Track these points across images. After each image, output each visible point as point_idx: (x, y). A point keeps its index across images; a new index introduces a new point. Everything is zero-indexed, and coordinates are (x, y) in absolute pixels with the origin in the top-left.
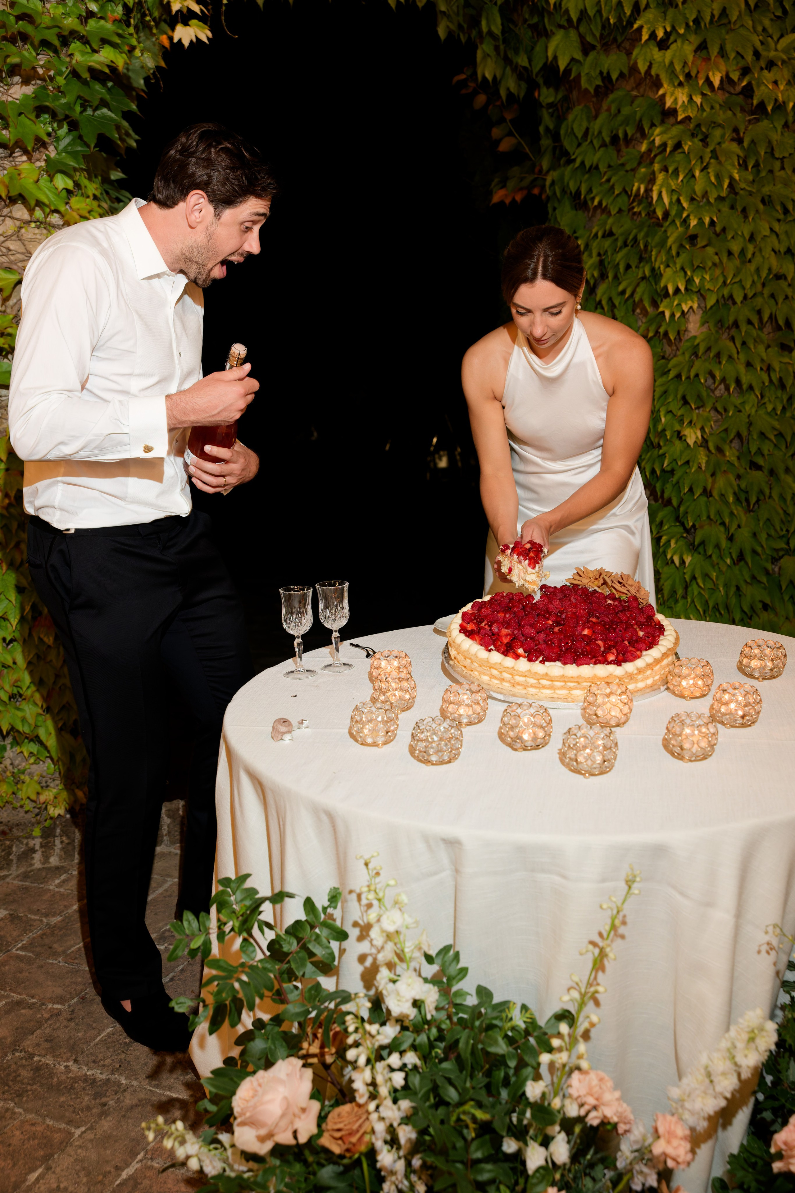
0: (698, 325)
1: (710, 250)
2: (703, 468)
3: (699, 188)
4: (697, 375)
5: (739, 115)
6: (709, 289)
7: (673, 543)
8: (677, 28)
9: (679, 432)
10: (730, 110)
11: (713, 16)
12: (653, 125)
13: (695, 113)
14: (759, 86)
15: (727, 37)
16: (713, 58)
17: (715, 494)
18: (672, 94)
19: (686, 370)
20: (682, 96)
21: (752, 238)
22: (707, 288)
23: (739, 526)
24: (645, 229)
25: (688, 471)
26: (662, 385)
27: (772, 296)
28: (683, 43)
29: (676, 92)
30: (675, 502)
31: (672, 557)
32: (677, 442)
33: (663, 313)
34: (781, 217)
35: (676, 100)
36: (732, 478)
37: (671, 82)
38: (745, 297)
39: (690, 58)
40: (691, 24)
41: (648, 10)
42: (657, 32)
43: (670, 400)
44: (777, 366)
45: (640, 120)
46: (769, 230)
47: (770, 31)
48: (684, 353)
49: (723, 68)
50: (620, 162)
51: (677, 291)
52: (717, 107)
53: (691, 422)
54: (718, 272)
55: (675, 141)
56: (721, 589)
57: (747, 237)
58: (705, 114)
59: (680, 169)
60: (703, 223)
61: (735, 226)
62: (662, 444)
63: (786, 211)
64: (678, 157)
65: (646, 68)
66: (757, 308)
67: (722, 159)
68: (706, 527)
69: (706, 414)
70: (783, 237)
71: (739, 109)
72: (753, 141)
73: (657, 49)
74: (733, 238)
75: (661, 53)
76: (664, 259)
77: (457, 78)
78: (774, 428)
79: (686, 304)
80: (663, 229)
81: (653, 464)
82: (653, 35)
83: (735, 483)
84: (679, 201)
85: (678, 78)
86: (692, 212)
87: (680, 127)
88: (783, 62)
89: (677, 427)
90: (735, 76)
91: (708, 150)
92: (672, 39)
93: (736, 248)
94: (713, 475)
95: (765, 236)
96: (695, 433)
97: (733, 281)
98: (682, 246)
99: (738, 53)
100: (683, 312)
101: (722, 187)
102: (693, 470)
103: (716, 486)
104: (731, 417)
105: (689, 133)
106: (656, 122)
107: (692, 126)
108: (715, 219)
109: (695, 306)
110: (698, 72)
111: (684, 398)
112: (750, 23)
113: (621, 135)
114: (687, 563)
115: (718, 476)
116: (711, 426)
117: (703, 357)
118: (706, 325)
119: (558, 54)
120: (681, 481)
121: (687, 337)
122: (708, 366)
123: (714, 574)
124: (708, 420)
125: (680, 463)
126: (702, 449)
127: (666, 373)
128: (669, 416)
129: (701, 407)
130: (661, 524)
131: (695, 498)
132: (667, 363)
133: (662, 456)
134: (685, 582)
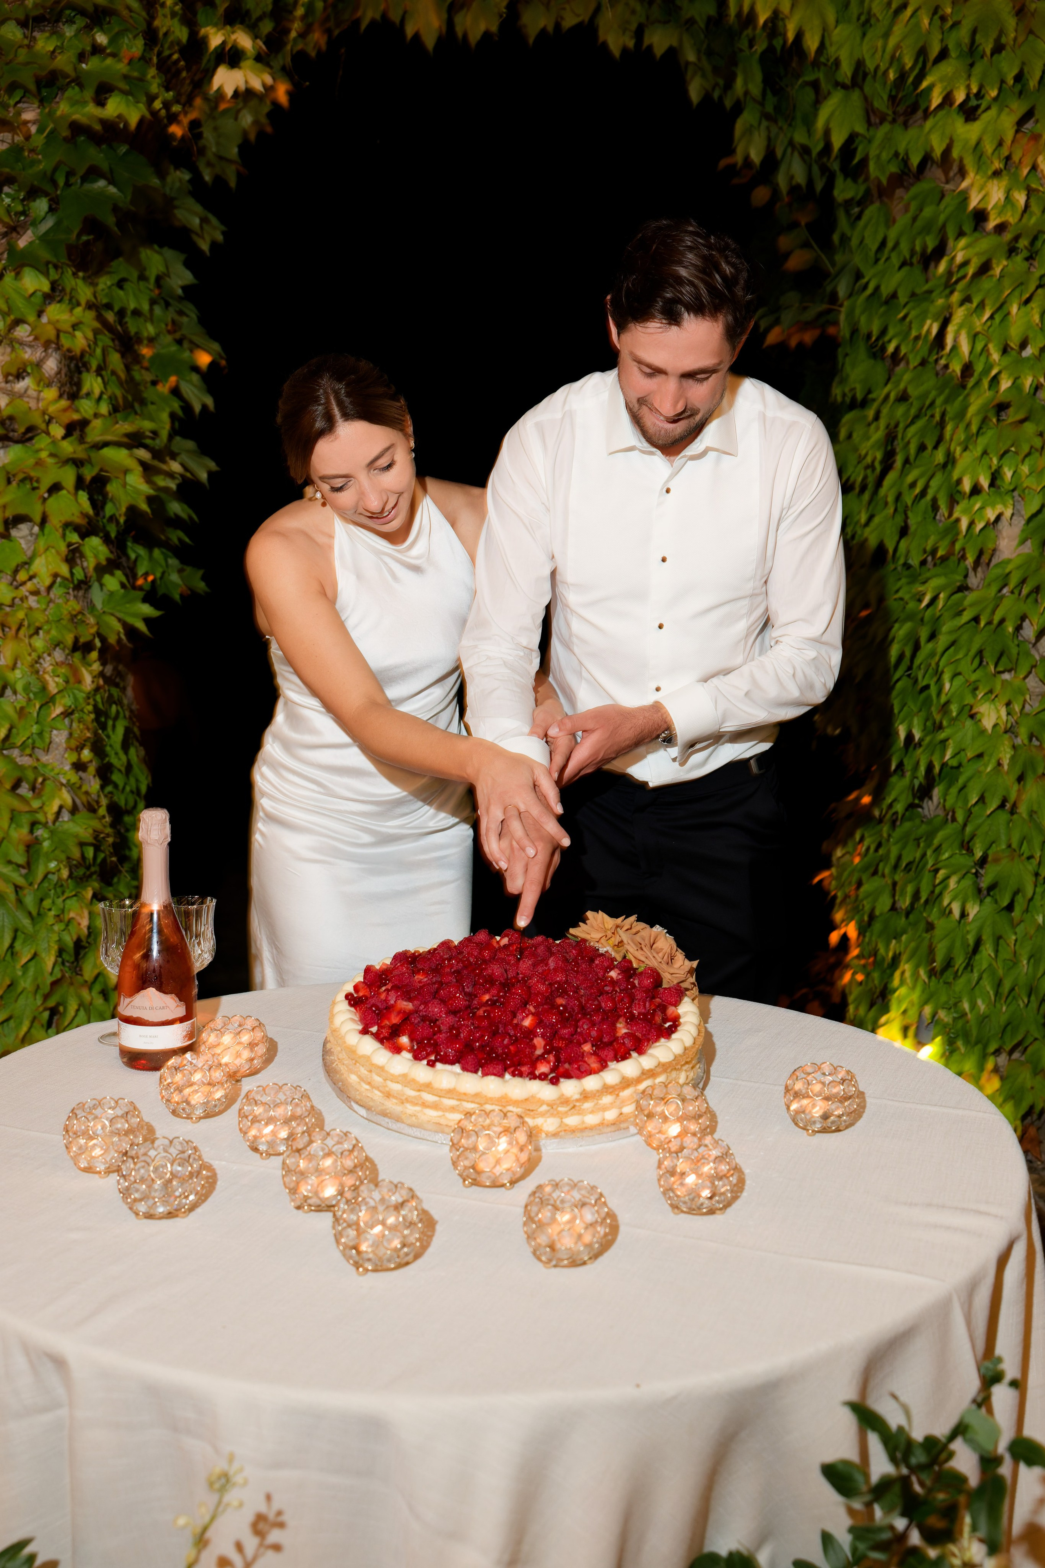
0: (1016, 543)
1: (1030, 428)
2: (1006, 767)
3: (1016, 331)
4: (1003, 621)
6: (1028, 487)
7: (952, 883)
8: (988, 88)
9: (971, 708)
12: (961, 234)
13: (1017, 217)
17: (1023, 809)
18: (982, 187)
19: (989, 610)
20: (996, 192)
22: (1024, 486)
24: (947, 391)
25: (982, 769)
26: (950, 632)
28: (999, 111)
29: (988, 185)
30: (960, 817)
31: (949, 904)
32: (969, 723)
33: (958, 520)
35: (987, 196)
37: (980, 169)
39: (1010, 134)
40: (1011, 82)
41: (944, 60)
42: (955, 94)
43: (960, 656)
45: (944, 226)
48: (989, 584)
51: (977, 489)
53: (991, 692)
55: (983, 259)
58: (1032, 220)
59: (988, 301)
60: (1022, 386)
62: (945, 723)
64: (986, 283)
65: (943, 147)
68: (1005, 862)
69: (1017, 682)
73: (959, 120)
75: (967, 126)
76: (963, 438)
77: (722, 164)
79: (993, 508)
80: (966, 392)
81: (932, 755)
82: (949, 99)
84: (985, 350)
85: (991, 164)
86: (1005, 368)
87: (992, 239)
89: (969, 700)
92: (981, 105)
94: (1020, 779)
96: (998, 711)
98: (985, 419)
100: (988, 522)
102: (989, 769)
103: (1025, 797)
105: (1005, 247)
106: (967, 228)
107: (1009, 237)
109: (1008, 512)
110: (1022, 156)
111: (980, 653)
113: (918, 248)
114: (971, 917)
115: (1030, 781)
116: (1025, 701)
117: (1016, 592)
118: (1029, 543)
119: (831, 125)
120: (970, 784)
121: (994, 561)
122: (1024, 608)
123: (1014, 937)
124: (1021, 691)
125: (970, 754)
126: (1007, 736)
127: (959, 613)
128: (959, 681)
129: (1009, 671)
130: (938, 850)
131: (989, 812)
132: (965, 597)
133: (944, 742)
134: (969, 945)
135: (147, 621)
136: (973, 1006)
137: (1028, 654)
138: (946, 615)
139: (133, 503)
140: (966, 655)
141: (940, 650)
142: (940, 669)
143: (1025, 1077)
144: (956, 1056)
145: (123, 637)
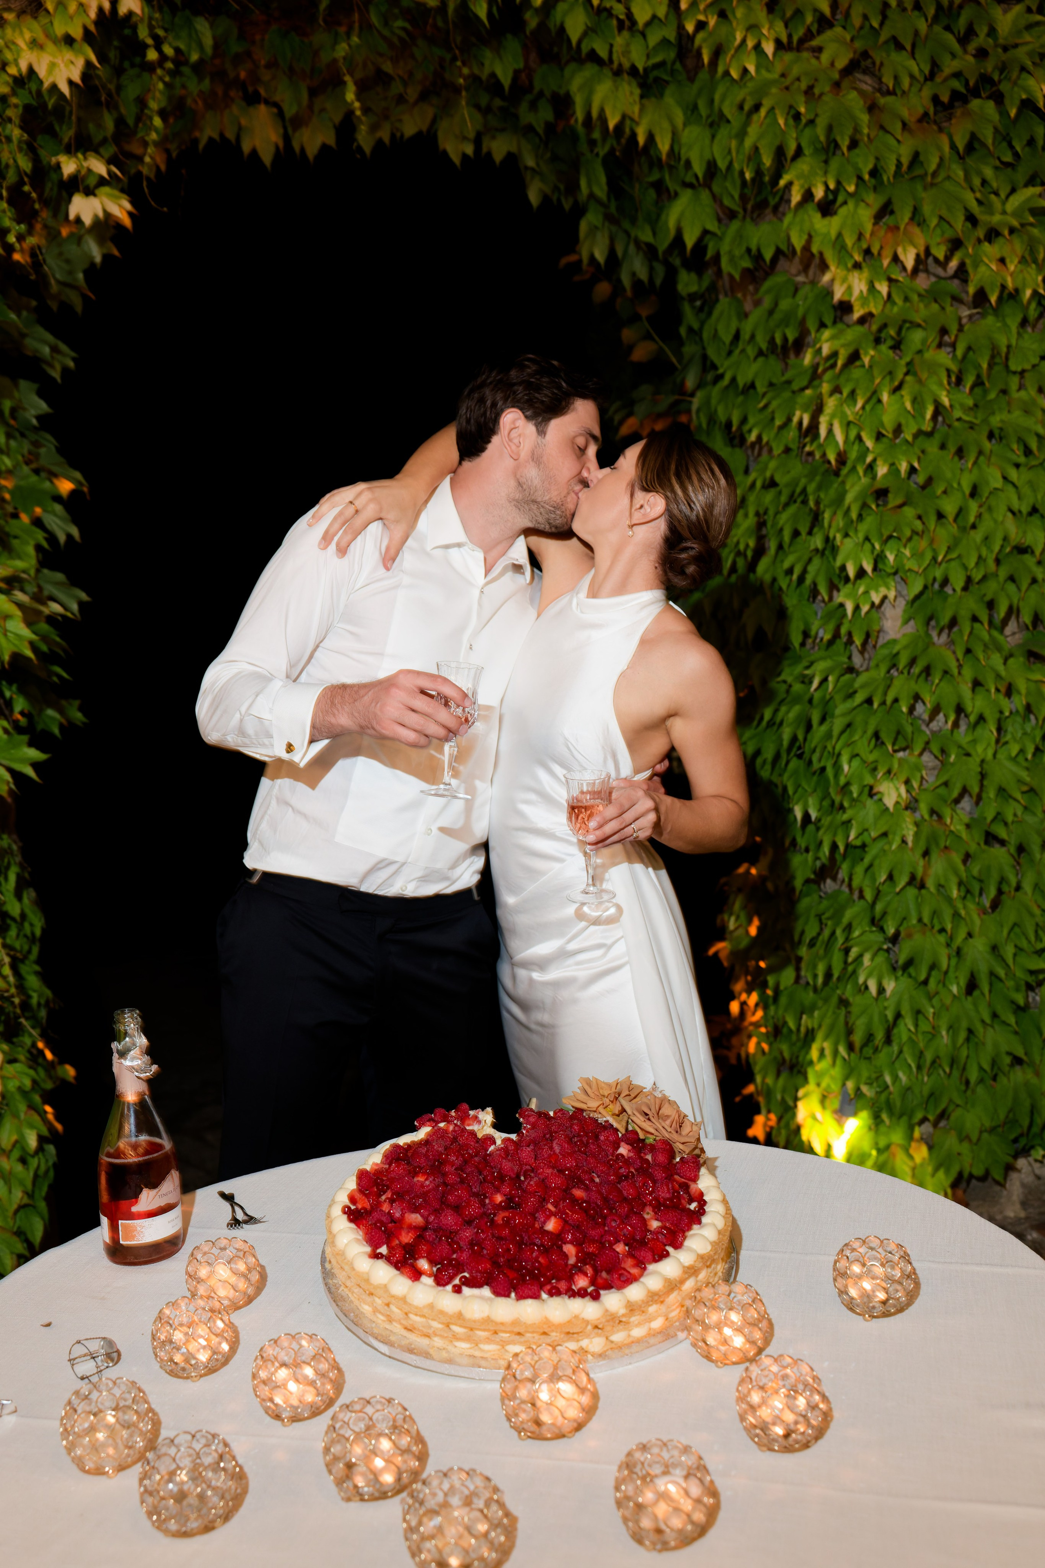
0: (899, 623)
1: (909, 512)
2: (910, 844)
3: (888, 420)
4: (896, 700)
5: (949, 309)
6: (910, 570)
7: (867, 960)
8: (845, 184)
9: (871, 788)
10: (936, 301)
11: (899, 164)
12: (822, 325)
13: (880, 307)
14: (976, 266)
15: (924, 195)
16: (902, 227)
17: (930, 884)
18: (844, 280)
19: (881, 691)
20: (858, 284)
21: (974, 493)
22: (907, 568)
23: (970, 935)
24: (818, 478)
25: (886, 847)
26: (844, 715)
27: (1012, 579)
28: (857, 206)
29: (850, 278)
30: (869, 895)
31: (865, 981)
32: (869, 803)
33: (842, 605)
34: (1022, 459)
35: (850, 289)
36: (957, 859)
37: (840, 262)
38: (969, 580)
39: (868, 227)
40: (866, 177)
41: (800, 160)
42: (814, 190)
43: (856, 737)
44: (1021, 685)
45: (804, 319)
46: (1001, 480)
47: (995, 185)
48: (877, 666)
49: (921, 242)
50: (784, 379)
51: (861, 573)
52: (915, 298)
53: (889, 772)
54: (924, 543)
55: (851, 350)
56: (944, 1033)
57: (967, 491)
58: (895, 309)
59: (858, 391)
60: (898, 471)
61: (949, 475)
62: (846, 804)
63: (1028, 452)
64: (856, 373)
65: (803, 242)
66: (988, 598)
67: (924, 376)
68: (918, 937)
69: (913, 759)
70: (1026, 490)
71: (949, 300)
72: (969, 348)
73: (818, 215)
74: (945, 492)
75: (826, 221)
76: (841, 524)
77: (564, 261)
78: (1020, 781)
79: (877, 591)
80: (840, 479)
81: (835, 834)
82: (808, 195)
83: (961, 867)
84: (859, 438)
85: (852, 257)
86: (880, 455)
87: (860, 329)
88: (1012, 231)
89: (869, 780)
90: (940, 252)
91: (903, 362)
92: (840, 199)
93: (950, 508)
94: (926, 854)
95: (996, 489)
96: (897, 789)
97: (949, 557)
98: (865, 506)
99: (941, 218)
100: (873, 604)
101: (923, 417)
102: (894, 847)
103: (932, 871)
104: (952, 764)
105: (872, 338)
106: (828, 321)
107: (874, 328)
108: (916, 465)
109: (892, 594)
110: (881, 248)
111: (876, 735)
112: (961, 173)
113: (778, 340)
114: (888, 992)
115: (935, 855)
116: (922, 778)
117: (906, 672)
118: (912, 623)
119: (683, 224)
120: (876, 863)
121: (881, 642)
122: (914, 687)
123: (932, 1010)
124: (917, 768)
125: (874, 834)
126: (908, 813)
127: (851, 695)
128: (856, 762)
129: (904, 749)
130: (849, 928)
131: (898, 890)
132: (854, 680)
133: (847, 823)
134: (887, 1021)
135: (35, 765)
136: (896, 1078)
137: (921, 731)
138: (838, 698)
139: (16, 650)
140: (862, 737)
141: (836, 732)
142: (837, 751)
143: (951, 1142)
144: (883, 1129)
145: (13, 786)
